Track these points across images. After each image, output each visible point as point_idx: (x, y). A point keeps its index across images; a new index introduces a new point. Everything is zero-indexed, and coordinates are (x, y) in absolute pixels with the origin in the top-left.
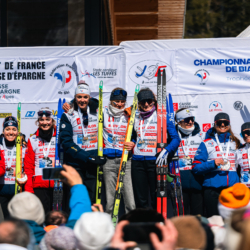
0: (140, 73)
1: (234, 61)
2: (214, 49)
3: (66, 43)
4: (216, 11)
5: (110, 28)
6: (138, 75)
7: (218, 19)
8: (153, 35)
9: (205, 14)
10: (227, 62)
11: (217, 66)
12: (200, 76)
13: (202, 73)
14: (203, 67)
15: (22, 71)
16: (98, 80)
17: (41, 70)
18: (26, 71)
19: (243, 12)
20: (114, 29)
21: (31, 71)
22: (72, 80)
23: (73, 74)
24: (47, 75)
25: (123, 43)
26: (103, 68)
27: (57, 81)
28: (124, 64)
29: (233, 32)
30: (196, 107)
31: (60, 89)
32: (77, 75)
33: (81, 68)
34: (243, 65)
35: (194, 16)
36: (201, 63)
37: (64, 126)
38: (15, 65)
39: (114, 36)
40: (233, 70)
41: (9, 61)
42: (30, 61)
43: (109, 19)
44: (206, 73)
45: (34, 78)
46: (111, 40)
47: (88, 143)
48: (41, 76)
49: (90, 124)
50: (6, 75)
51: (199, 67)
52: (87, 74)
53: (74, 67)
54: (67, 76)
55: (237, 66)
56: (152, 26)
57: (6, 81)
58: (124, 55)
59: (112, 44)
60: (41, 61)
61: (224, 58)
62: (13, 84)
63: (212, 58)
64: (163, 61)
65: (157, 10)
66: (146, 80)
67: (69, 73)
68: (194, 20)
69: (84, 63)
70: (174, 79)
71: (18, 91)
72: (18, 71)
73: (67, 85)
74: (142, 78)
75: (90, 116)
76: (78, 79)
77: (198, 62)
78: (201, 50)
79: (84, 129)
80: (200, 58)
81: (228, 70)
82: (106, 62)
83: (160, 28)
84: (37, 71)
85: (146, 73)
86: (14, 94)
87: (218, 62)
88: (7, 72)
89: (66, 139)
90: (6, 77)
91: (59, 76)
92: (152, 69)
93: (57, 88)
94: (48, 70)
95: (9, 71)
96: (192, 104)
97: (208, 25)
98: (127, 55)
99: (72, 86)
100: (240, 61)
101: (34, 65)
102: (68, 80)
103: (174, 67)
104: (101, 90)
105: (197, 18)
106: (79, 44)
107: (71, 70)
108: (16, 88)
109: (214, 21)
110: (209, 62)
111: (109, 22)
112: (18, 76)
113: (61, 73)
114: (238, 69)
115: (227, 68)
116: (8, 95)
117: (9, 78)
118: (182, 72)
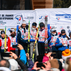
0: (40, 18)
1: (67, 15)
2: (62, 11)
3: (19, 9)
4: (62, 1)
5: (32, 5)
6: (40, 19)
7: (63, 3)
8: (44, 7)
9: (59, 1)
10: (65, 15)
11: (62, 16)
12: (57, 19)
13: (58, 18)
14: (58, 16)
15: (7, 17)
16: (29, 20)
17: (12, 17)
18: (8, 17)
19: (70, 1)
20: (33, 5)
21: (9, 17)
22: (21, 20)
23: (21, 18)
24: (14, 18)
25: (36, 9)
26: (30, 16)
27: (17, 20)
28: (36, 15)
29: (67, 7)
30: (56, 28)
31: (18, 22)
32: (22, 18)
33: (23, 17)
34: (70, 16)
35: (56, 2)
36: (58, 15)
37: (19, 33)
38: (5, 15)
39: (33, 7)
40: (67, 17)
41: (3, 14)
42: (9, 14)
43: (32, 2)
44: (59, 18)
45: (10, 19)
46: (32, 8)
47: (25, 38)
48: (12, 19)
49: (26, 32)
50: (2, 18)
52: (25, 18)
53: (22, 16)
54: (20, 19)
55: (68, 16)
56: (44, 4)
57: (2, 20)
58: (36, 13)
59: (32, 10)
60: (12, 14)
62: (4, 21)
63: (61, 14)
64: (47, 14)
66: (42, 20)
67: (20, 18)
68: (56, 3)
69: (24, 15)
70: (50, 20)
71: (6, 23)
72: (6, 17)
73: (20, 21)
74: (41, 19)
75: (26, 30)
76: (23, 19)
78: (58, 11)
79: (24, 34)
80: (57, 14)
82: (31, 15)
83: (46, 5)
84: (11, 17)
85: (42, 18)
86: (5, 24)
87: (63, 15)
88: (2, 17)
89: (19, 36)
90: (2, 19)
92: (44, 17)
93: (17, 22)
94: (14, 17)
96: (55, 27)
97: (60, 5)
98: (37, 13)
99: (21, 21)
100: (69, 15)
101: (10, 16)
102: (20, 20)
103: (50, 16)
104: (29, 23)
105: (57, 2)
106: (23, 10)
107: (21, 17)
108: (5, 22)
109: (61, 3)
110: (60, 15)
111: (32, 3)
112: (6, 18)
113: (18, 18)
114: (68, 17)
115: (65, 17)
116: (3, 24)
117: (3, 19)
118: (52, 18)
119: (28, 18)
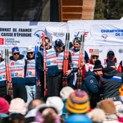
0: (76, 35)
1: (120, 31)
2: (110, 25)
4: (106, 3)
8: (79, 17)
9: (100, 4)
10: (116, 31)
12: (103, 37)
13: (105, 36)
15: (21, 33)
17: (30, 33)
18: (23, 33)
20: (62, 13)
21: (25, 33)
24: (32, 35)
25: (69, 21)
27: (37, 38)
36: (104, 31)
38: (18, 30)
40: (119, 35)
41: (15, 28)
45: (26, 36)
48: (29, 35)
50: (13, 34)
51: (104, 33)
54: (42, 36)
55: (121, 33)
57: (13, 37)
58: (68, 27)
60: (30, 28)
61: (115, 29)
62: (16, 38)
63: (109, 29)
65: (82, 5)
67: (43, 34)
70: (92, 38)
71: (19, 42)
72: (19, 33)
77: (103, 31)
78: (105, 25)
80: (104, 29)
81: (117, 35)
82: (60, 29)
84: (28, 33)
85: (79, 35)
86: (17, 43)
87: (112, 31)
90: (13, 35)
91: (38, 36)
93: (37, 41)
94: (33, 33)
95: (15, 32)
97: (101, 10)
98: (70, 27)
100: (122, 31)
101: (26, 30)
106: (47, 21)
108: (18, 40)
109: (104, 8)
110: (108, 31)
111: (60, 10)
112: (19, 35)
116: (14, 43)
117: (15, 36)
118: (96, 35)
119: (55, 34)
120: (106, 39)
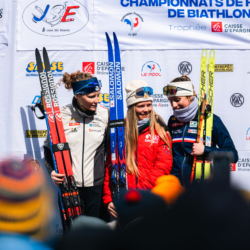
0: (39, 16)
6: (36, 19)
11: (155, 8)
12: (128, 22)
14: (134, 9)
28: (14, 1)
34: (193, 7)
36: (132, 2)
40: (179, 14)
44: (139, 18)
51: (129, 9)
55: (186, 9)
66: (48, 27)
70: (90, 26)
81: (171, 15)
100: (189, 2)
110: (143, 2)
114: (186, 13)
115: (169, 11)
118: (102, 15)
120: (135, 29)
